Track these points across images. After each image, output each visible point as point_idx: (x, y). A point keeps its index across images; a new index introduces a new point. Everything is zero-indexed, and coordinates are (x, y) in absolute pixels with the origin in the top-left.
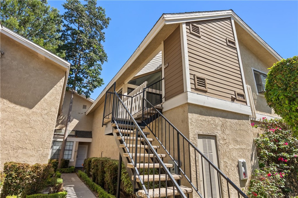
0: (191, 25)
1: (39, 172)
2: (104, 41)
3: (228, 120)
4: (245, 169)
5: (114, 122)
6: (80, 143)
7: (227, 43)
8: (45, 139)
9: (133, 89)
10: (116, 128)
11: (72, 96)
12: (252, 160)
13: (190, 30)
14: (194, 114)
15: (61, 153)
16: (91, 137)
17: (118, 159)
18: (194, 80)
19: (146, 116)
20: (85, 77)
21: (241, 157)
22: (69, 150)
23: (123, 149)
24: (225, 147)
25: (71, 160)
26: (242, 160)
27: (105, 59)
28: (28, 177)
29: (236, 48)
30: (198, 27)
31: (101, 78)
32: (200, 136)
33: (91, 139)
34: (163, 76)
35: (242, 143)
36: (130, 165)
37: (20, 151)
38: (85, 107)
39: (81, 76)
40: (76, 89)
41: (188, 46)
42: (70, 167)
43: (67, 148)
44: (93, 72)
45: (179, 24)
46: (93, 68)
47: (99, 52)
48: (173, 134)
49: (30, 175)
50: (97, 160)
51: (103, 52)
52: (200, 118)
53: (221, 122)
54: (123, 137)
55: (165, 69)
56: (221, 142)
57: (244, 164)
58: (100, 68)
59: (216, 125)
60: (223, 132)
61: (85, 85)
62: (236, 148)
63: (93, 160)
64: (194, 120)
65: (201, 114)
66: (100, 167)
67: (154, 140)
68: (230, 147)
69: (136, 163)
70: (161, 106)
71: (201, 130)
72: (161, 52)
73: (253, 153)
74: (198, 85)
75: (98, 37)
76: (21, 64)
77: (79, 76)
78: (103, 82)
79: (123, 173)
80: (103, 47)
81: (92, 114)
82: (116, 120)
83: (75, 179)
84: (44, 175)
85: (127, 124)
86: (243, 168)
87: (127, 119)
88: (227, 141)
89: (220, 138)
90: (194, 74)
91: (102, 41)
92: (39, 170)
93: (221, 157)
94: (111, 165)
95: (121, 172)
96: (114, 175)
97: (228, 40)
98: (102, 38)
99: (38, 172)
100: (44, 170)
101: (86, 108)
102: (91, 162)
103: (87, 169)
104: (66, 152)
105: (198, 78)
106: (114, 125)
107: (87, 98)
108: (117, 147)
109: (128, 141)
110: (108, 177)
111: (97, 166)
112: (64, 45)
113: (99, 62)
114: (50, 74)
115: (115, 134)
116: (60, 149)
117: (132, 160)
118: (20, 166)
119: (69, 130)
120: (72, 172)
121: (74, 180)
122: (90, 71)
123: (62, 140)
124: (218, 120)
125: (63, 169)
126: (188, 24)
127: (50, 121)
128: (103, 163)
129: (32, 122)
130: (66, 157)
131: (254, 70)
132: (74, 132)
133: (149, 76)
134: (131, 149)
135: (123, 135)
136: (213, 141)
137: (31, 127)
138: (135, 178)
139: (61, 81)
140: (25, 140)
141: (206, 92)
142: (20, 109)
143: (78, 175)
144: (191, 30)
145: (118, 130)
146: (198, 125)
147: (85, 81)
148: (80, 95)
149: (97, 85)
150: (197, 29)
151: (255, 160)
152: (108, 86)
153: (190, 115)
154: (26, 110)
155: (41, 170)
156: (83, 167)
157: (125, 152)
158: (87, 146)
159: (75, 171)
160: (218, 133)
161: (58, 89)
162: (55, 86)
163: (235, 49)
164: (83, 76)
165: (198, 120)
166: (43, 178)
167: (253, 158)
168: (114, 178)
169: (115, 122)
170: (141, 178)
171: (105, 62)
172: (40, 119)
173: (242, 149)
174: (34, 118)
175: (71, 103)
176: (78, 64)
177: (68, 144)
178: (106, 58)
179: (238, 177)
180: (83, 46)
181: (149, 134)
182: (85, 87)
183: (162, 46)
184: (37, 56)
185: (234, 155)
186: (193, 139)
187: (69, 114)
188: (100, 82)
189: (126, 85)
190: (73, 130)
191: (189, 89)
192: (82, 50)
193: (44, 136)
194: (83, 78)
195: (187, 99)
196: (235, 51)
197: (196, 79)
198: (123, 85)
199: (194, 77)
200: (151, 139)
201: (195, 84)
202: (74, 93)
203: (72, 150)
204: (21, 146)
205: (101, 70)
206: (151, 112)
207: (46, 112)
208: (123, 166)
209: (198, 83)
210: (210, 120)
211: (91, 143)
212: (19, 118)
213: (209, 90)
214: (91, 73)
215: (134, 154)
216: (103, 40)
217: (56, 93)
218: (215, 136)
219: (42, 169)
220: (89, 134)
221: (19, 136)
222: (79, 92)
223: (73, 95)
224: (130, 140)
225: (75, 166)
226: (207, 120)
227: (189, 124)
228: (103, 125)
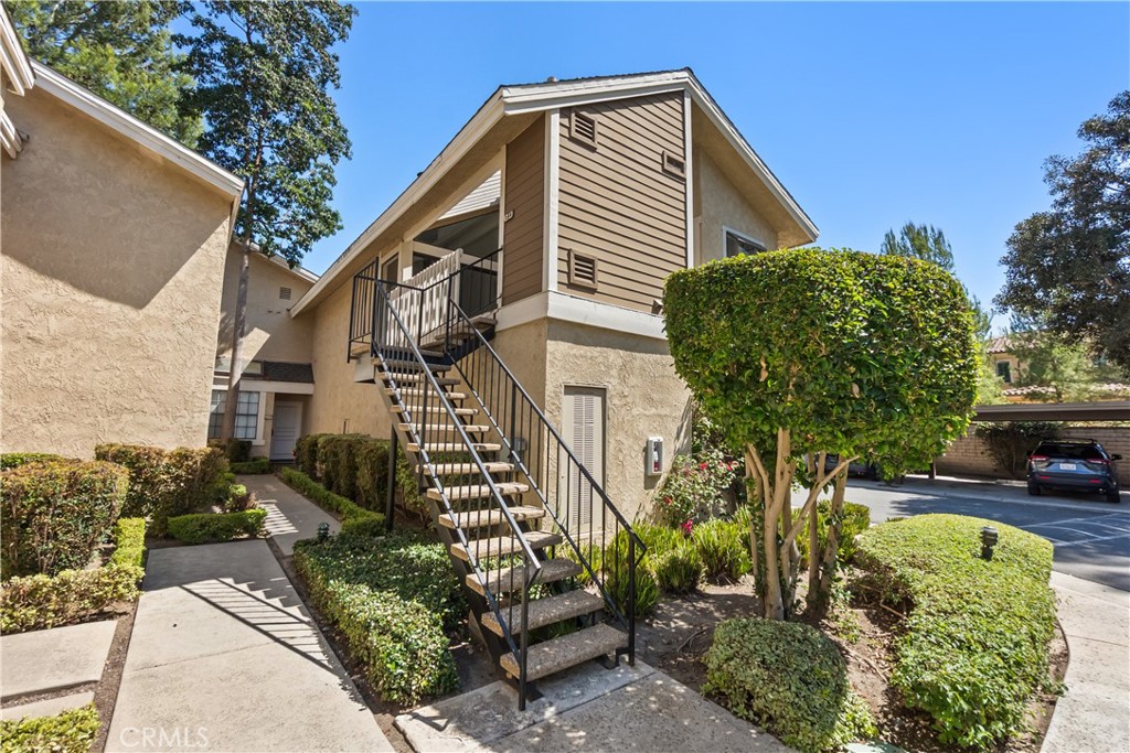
0: (573, 115)
1: (191, 467)
2: (338, 87)
3: (637, 354)
4: (660, 455)
5: (377, 356)
6: (279, 397)
7: (663, 165)
8: (192, 389)
9: (432, 259)
10: (381, 369)
11: (243, 260)
12: (678, 437)
13: (569, 129)
14: (560, 342)
15: (226, 424)
16: (312, 382)
17: (389, 436)
18: (568, 262)
19: (454, 342)
20: (281, 203)
21: (655, 431)
22: (248, 415)
23: (400, 415)
24: (623, 411)
25: (255, 443)
26: (654, 438)
27: (344, 150)
28: (165, 477)
29: (685, 180)
30: (592, 122)
31: (333, 210)
32: (570, 390)
33: (311, 385)
34: (501, 243)
35: (662, 403)
36: (411, 447)
37: (127, 417)
38: (285, 293)
39: (270, 200)
40: (256, 240)
41: (560, 174)
42: (255, 459)
43: (242, 409)
44: (306, 190)
45: (544, 112)
46: (306, 175)
47: (324, 124)
48: (503, 388)
49: (168, 473)
50: (333, 441)
51: (335, 124)
52: (574, 351)
53: (620, 360)
54: (399, 390)
55: (505, 223)
56: (614, 401)
57: (658, 447)
58: (328, 177)
59: (609, 367)
60: (624, 380)
61: (284, 227)
62: (647, 413)
63: (321, 440)
64: (558, 355)
65: (577, 341)
66: (343, 456)
67: (467, 397)
68: (635, 412)
69: (423, 442)
70: (492, 317)
71: (572, 377)
72: (499, 172)
73: (682, 426)
74: (577, 275)
75: (317, 69)
76: (90, 176)
77: (261, 198)
78: (339, 224)
79: (403, 467)
80: (334, 106)
81: (311, 317)
82: (382, 353)
83: (275, 487)
84: (205, 474)
85: (401, 358)
86: (655, 453)
87: (401, 346)
88: (629, 400)
89: (613, 393)
90: (568, 248)
91: (329, 85)
92: (191, 463)
93: (610, 431)
94: (372, 451)
95: (395, 464)
96: (379, 472)
97: (668, 157)
98: (329, 75)
99: (189, 467)
100: (202, 463)
101: (289, 298)
102: (316, 445)
103: (307, 464)
104: (241, 422)
105: (577, 257)
106: (376, 362)
107: (291, 267)
108: (386, 410)
109: (409, 399)
110: (365, 479)
111: (336, 455)
112: (201, 90)
113: (324, 159)
114: (183, 208)
115: (379, 382)
116: (222, 411)
117: (417, 437)
118: (139, 454)
119: (244, 361)
120: (264, 472)
121: (274, 490)
122: (298, 186)
123: (226, 388)
124: (615, 356)
125: (238, 465)
126: (565, 112)
127: (200, 342)
128: (350, 446)
129: (149, 343)
130: (240, 434)
131: (727, 233)
132: (259, 366)
133: (470, 223)
134: (414, 416)
135: (398, 386)
136: (597, 400)
137: (148, 358)
138: (422, 470)
139: (220, 229)
140: (137, 391)
141: (593, 291)
142: (110, 307)
143: (281, 479)
144: (574, 128)
145: (388, 375)
146: (568, 367)
147: (284, 214)
148: (271, 259)
149: (320, 232)
150: (588, 127)
151: (685, 437)
152: (357, 245)
153: (551, 345)
154: (126, 311)
155: (196, 463)
156: (293, 458)
157: (403, 421)
158: (299, 406)
159: (271, 467)
160: (612, 384)
161: (212, 253)
162: (204, 246)
163: (683, 180)
164: (276, 200)
165: (569, 354)
166: (203, 481)
167: (682, 435)
168: (379, 478)
169: (380, 355)
170: (432, 469)
171: (342, 158)
172: (171, 335)
173: (659, 416)
174: (152, 334)
175: (244, 280)
176: (255, 157)
177: (243, 398)
178: (348, 148)
179: (643, 470)
180: (269, 103)
181: (459, 383)
182: (283, 235)
183: (501, 158)
184: (137, 151)
185: (641, 428)
186: (553, 395)
187: (238, 314)
188: (331, 222)
189: (410, 245)
190: (253, 361)
191: (553, 286)
192: (265, 113)
193: (187, 380)
194: (277, 206)
195: (547, 308)
196: (681, 188)
197: (573, 261)
198: (401, 244)
199: (569, 255)
200: (462, 395)
201: (569, 274)
202: (249, 251)
203: (256, 415)
204: (127, 406)
205: (333, 183)
206: (466, 330)
207: (185, 317)
208: (400, 452)
209: (576, 269)
210: (596, 354)
211: (311, 396)
212: (111, 332)
213: (600, 288)
214: (302, 192)
215: (420, 426)
216: (333, 81)
217: (207, 264)
218: (605, 389)
219: (198, 459)
220: (304, 372)
221: (118, 380)
222: (267, 248)
223: (246, 257)
224: (412, 396)
225: (268, 456)
226: (589, 355)
227: (548, 364)
228: (349, 358)
